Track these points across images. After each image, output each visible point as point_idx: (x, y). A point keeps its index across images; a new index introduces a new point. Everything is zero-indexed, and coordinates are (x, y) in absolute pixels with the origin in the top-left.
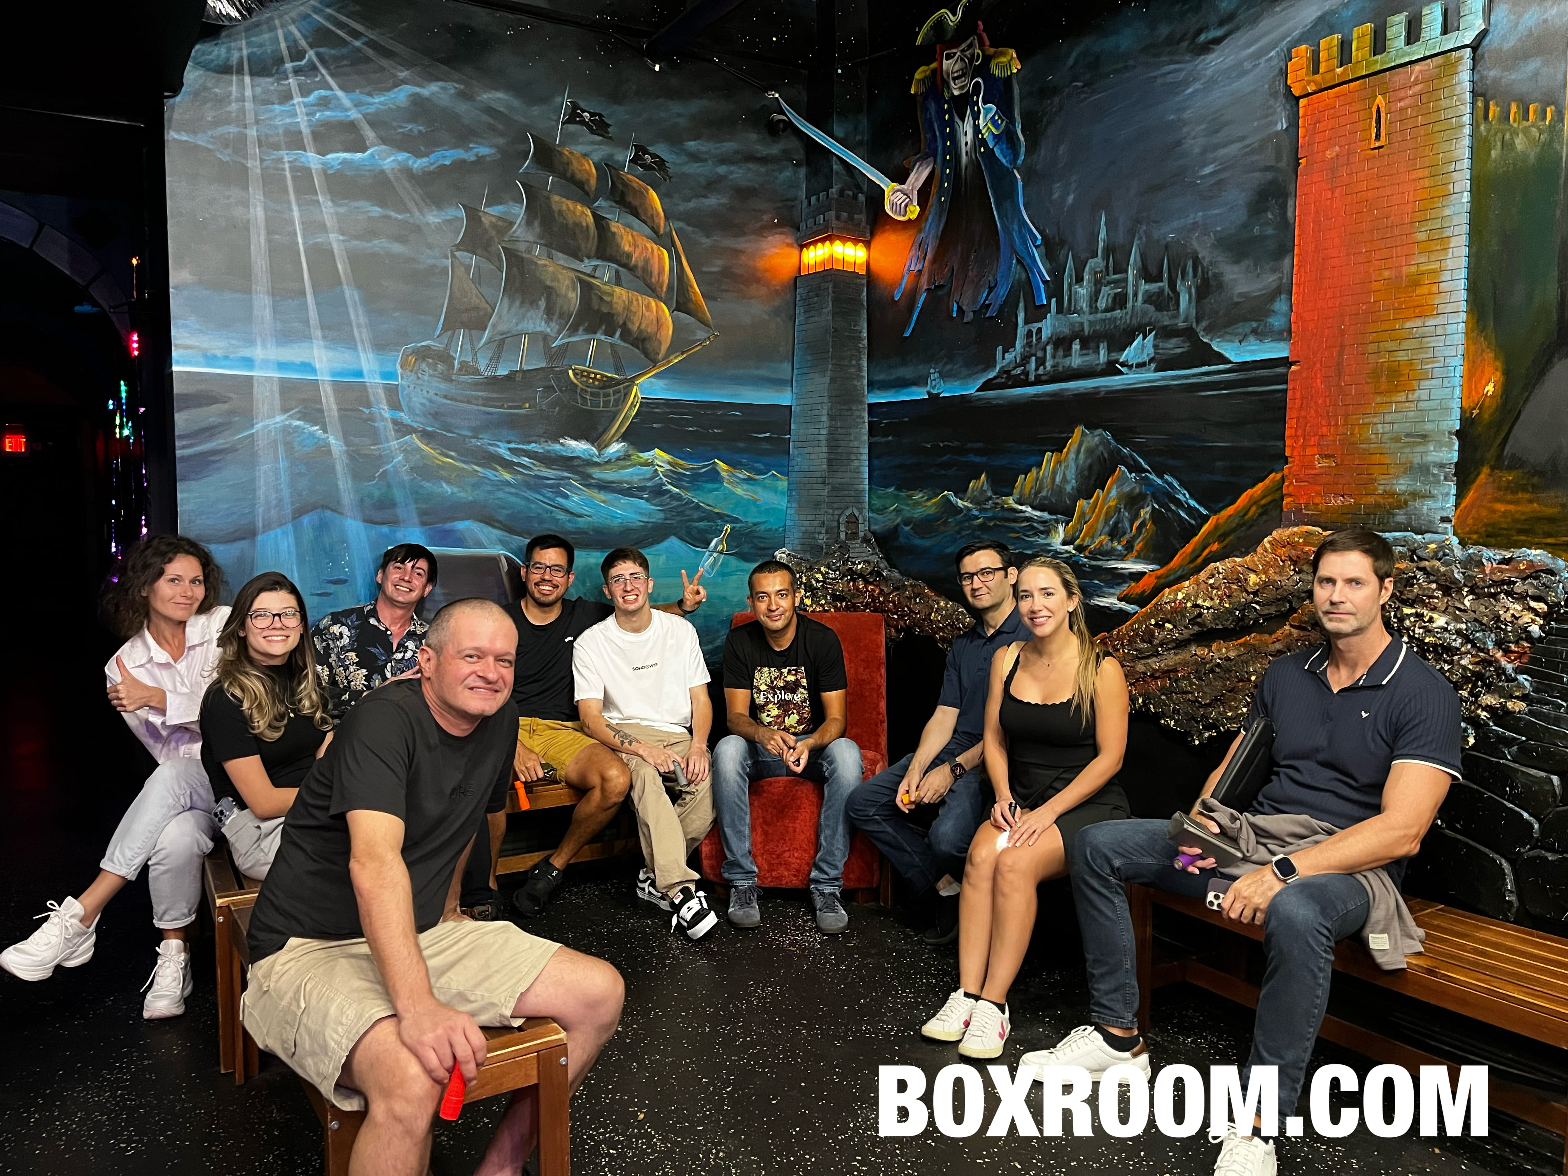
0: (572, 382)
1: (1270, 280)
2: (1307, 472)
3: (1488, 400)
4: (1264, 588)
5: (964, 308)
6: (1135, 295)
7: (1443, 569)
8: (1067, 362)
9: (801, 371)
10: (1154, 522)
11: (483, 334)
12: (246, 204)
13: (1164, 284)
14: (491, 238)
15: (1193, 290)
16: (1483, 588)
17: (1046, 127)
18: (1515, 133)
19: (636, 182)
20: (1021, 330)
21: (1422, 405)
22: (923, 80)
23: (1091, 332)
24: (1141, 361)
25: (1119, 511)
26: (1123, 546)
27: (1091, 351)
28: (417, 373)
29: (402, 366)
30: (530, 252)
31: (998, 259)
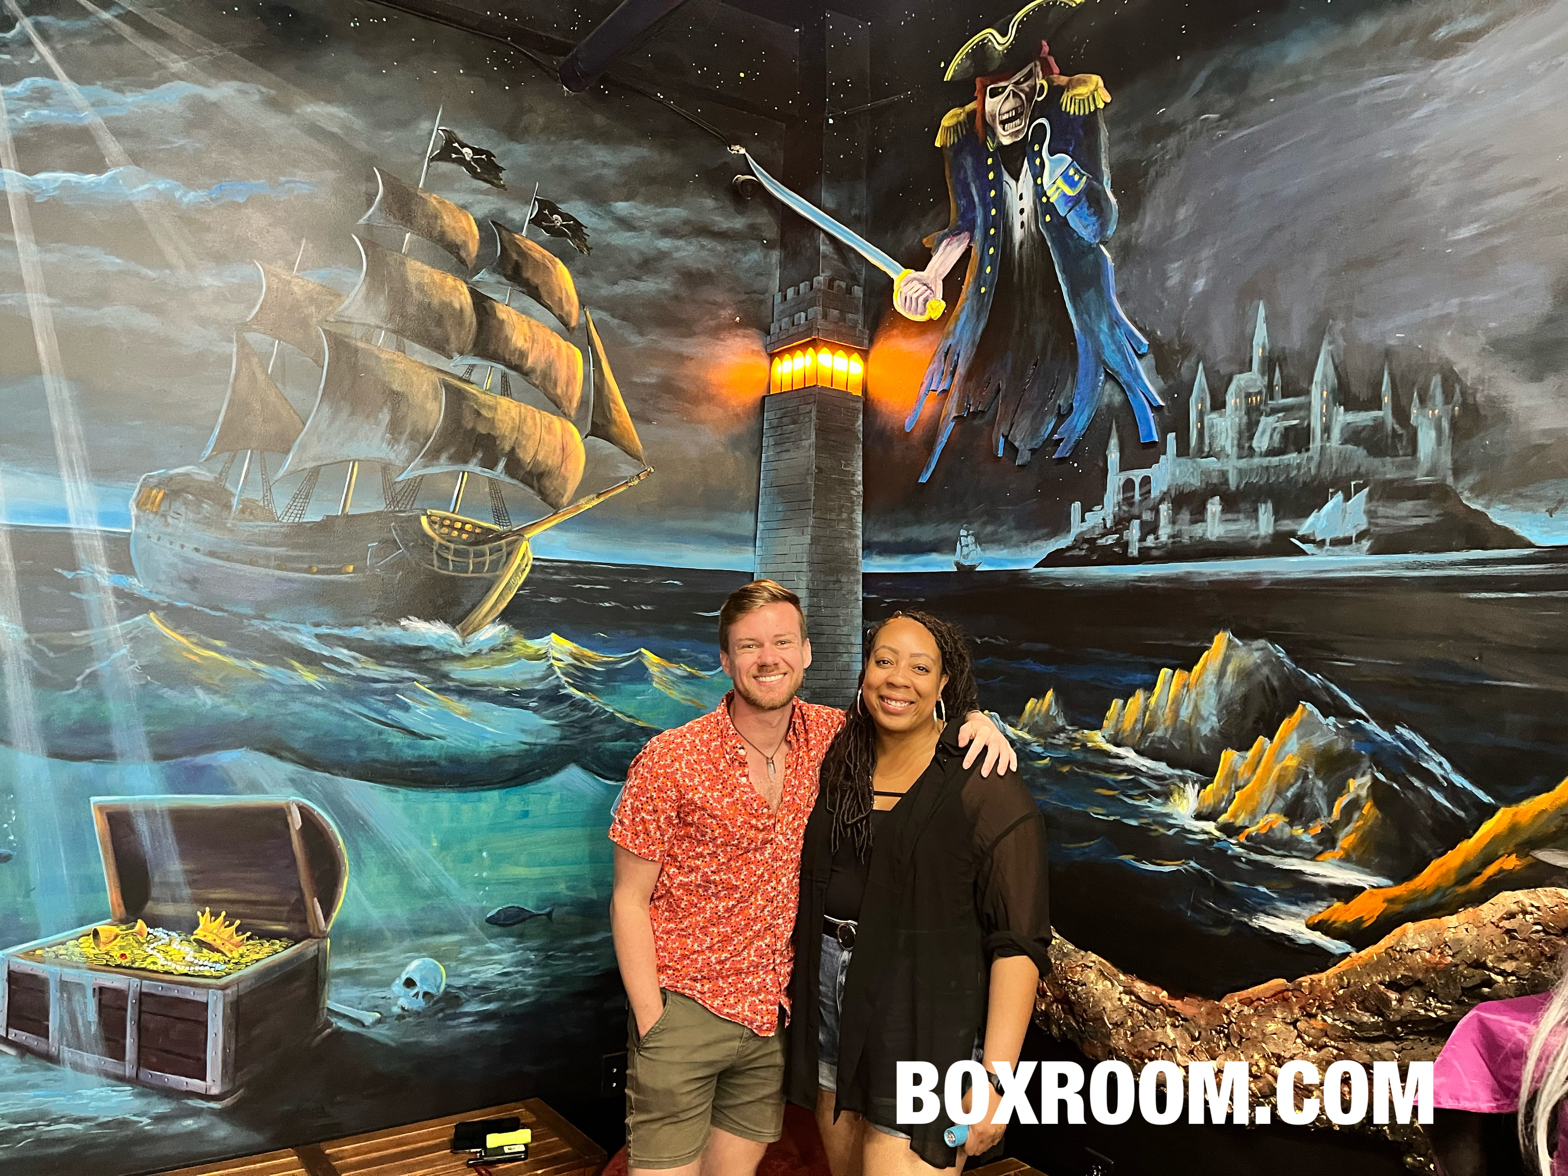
0: (425, 535)
5: (1017, 444)
6: (1327, 429)
8: (1198, 530)
9: (768, 525)
10: (1377, 805)
11: (284, 459)
13: (1386, 414)
14: (309, 316)
15: (1445, 424)
17: (1154, 183)
19: (537, 251)
20: (1115, 480)
22: (955, 127)
23: (1242, 486)
24: (1341, 536)
25: (1306, 777)
26: (1313, 837)
27: (1241, 516)
28: (164, 516)
29: (138, 505)
30: (368, 341)
31: (1074, 376)
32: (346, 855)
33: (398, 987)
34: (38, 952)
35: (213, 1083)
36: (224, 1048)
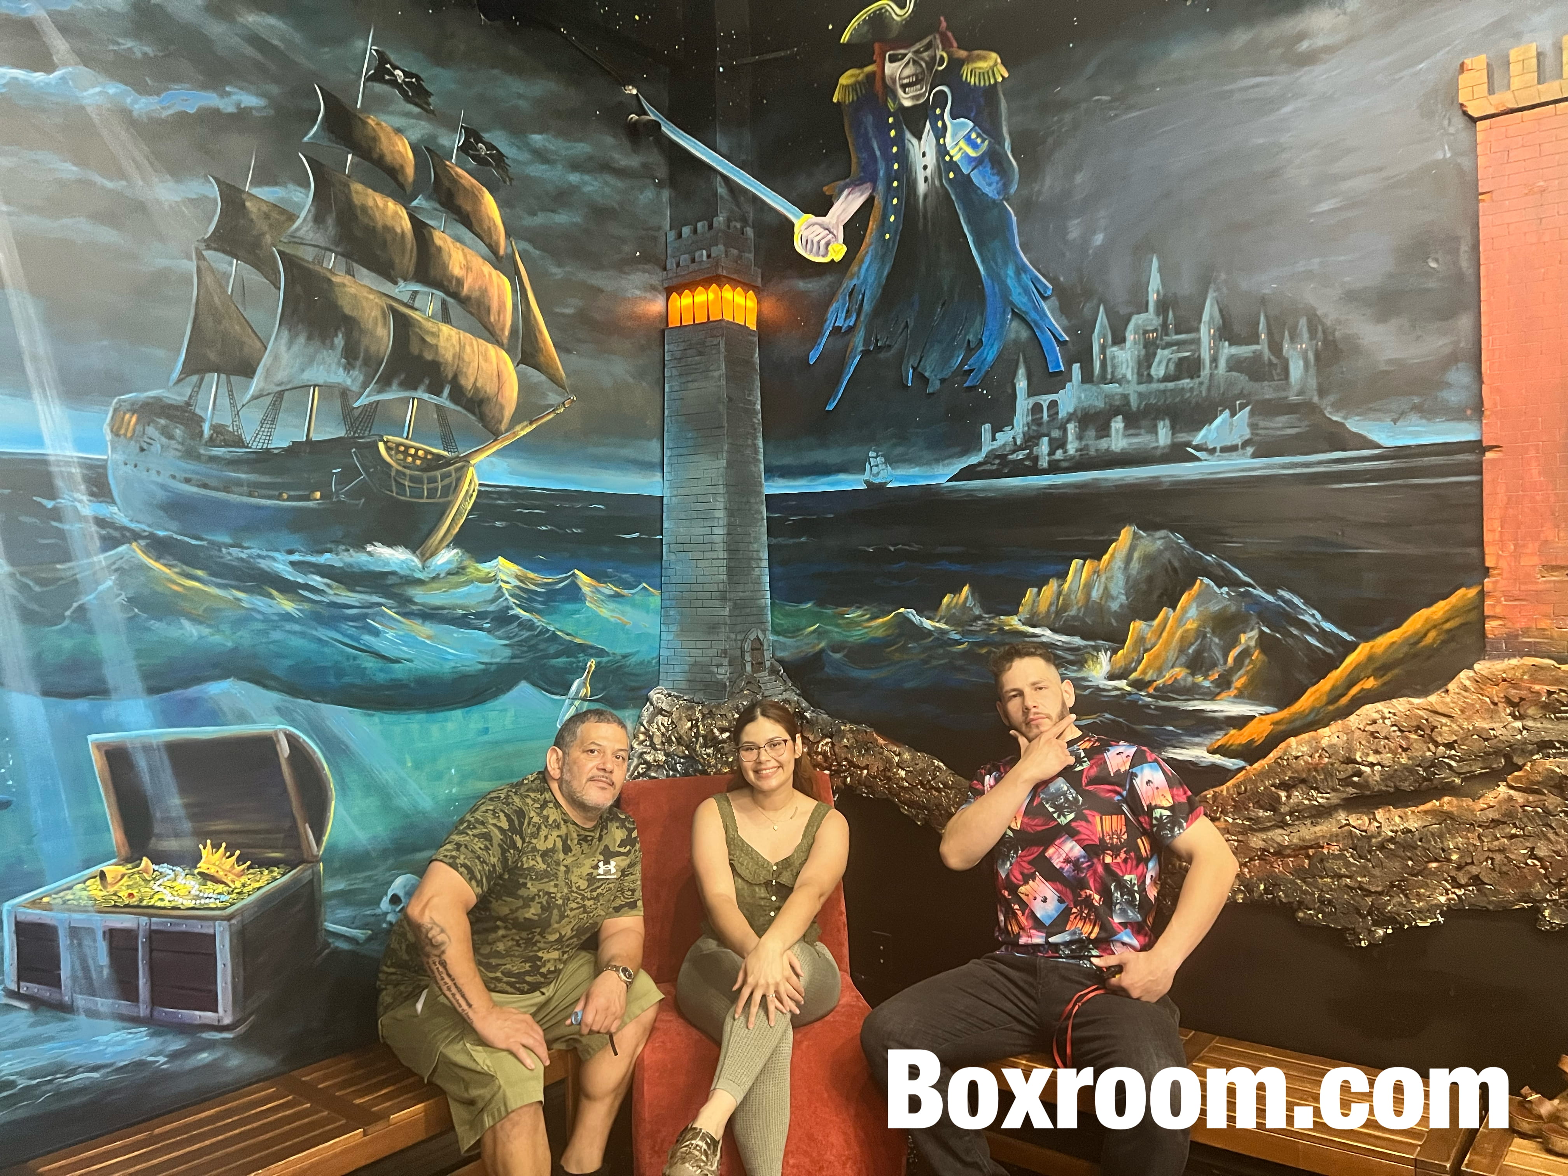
0: (384, 461)
2: (1523, 587)
4: (1464, 739)
5: (927, 374)
6: (1214, 360)
8: (1103, 444)
9: (675, 452)
10: (1263, 651)
11: (250, 383)
13: (1263, 347)
14: (263, 234)
15: (1311, 356)
19: (467, 179)
20: (1023, 404)
22: (853, 86)
23: (1142, 406)
24: (1229, 444)
25: (1205, 636)
26: (1212, 682)
27: (1142, 431)
28: (136, 441)
29: (112, 431)
30: (320, 263)
31: (982, 314)
32: (331, 780)
33: (385, 905)
34: (45, 900)
35: (225, 1013)
36: (233, 978)
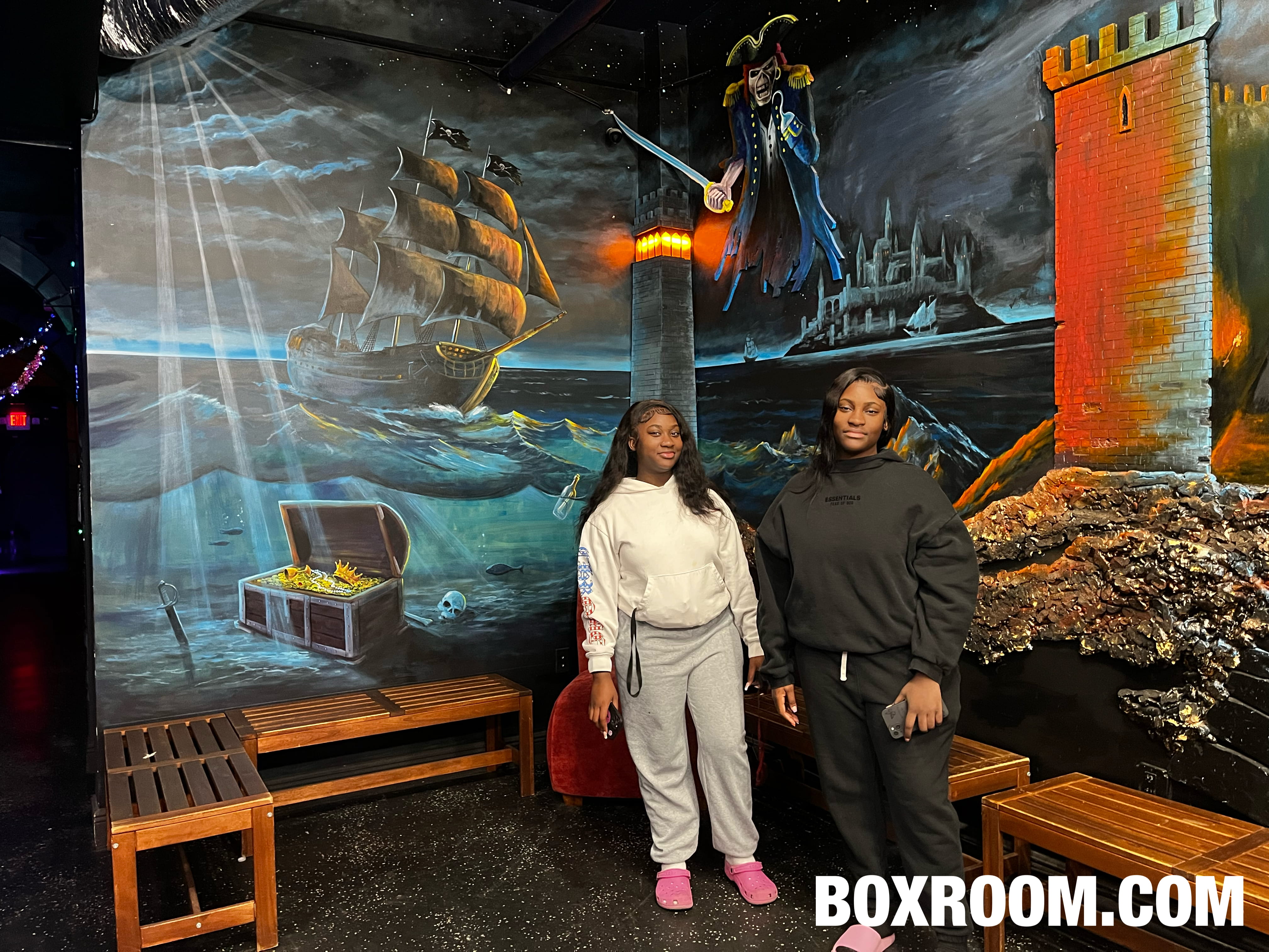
0: (439, 356)
1: (1035, 251)
2: (1075, 419)
3: (1236, 351)
4: (1042, 523)
5: (773, 285)
6: (918, 268)
7: (1203, 504)
8: (861, 328)
9: (638, 342)
10: (942, 466)
11: (361, 317)
12: (152, 211)
13: (943, 258)
14: (367, 235)
15: (968, 262)
16: (1241, 521)
17: (837, 129)
18: (1249, 112)
19: (492, 186)
20: (822, 303)
21: (1176, 356)
22: (733, 94)
23: (881, 301)
24: (925, 325)
25: (911, 456)
27: (881, 318)
28: (303, 351)
29: (290, 346)
30: (401, 247)
31: (800, 242)
32: (408, 533)
33: (440, 606)
34: (259, 580)
35: (349, 651)
36: (354, 634)
